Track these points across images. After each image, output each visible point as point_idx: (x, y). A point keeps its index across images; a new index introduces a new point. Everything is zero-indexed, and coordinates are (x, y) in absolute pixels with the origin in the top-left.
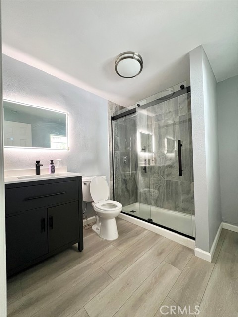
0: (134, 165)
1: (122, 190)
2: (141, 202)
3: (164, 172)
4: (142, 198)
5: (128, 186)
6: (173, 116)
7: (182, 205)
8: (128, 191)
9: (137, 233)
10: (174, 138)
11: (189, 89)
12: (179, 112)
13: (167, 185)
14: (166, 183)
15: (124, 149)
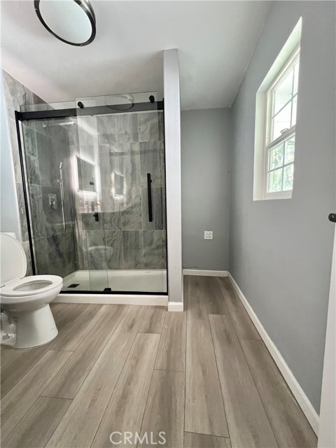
0: (69, 212)
1: (50, 254)
2: (84, 269)
3: (119, 220)
4: (86, 262)
5: (60, 246)
6: (131, 141)
7: (144, 260)
8: (60, 255)
9: (90, 314)
10: (122, 173)
11: (161, 105)
12: (139, 136)
13: (124, 238)
14: (123, 235)
15: (49, 183)
